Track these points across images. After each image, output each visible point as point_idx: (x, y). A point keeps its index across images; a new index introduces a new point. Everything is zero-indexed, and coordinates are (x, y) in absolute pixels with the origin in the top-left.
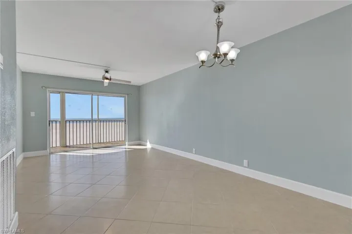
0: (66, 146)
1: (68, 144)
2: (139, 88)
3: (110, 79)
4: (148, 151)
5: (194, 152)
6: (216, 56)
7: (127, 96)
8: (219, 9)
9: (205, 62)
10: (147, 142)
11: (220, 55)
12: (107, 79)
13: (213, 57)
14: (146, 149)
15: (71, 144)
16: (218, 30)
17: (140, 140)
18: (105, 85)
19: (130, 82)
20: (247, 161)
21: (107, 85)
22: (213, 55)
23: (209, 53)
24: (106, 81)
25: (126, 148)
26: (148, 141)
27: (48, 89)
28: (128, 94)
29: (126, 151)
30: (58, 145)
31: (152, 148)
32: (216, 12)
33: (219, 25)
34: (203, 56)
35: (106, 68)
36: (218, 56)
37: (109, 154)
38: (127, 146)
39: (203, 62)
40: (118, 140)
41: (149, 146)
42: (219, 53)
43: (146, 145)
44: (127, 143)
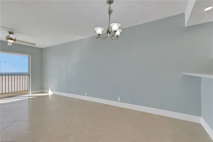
3: (15, 40)
4: (50, 97)
5: (86, 95)
6: (108, 32)
7: (30, 55)
8: (110, 2)
9: (100, 35)
10: (49, 90)
11: (111, 31)
12: (11, 39)
13: (106, 32)
14: (48, 96)
16: (110, 16)
17: (42, 89)
18: (8, 45)
19: (35, 44)
20: (120, 98)
21: (11, 45)
22: (107, 31)
23: (103, 29)
24: (11, 41)
25: (29, 96)
28: (31, 54)
29: (29, 98)
31: (53, 95)
32: (108, 3)
33: (110, 12)
34: (99, 31)
35: (10, 30)
36: (110, 32)
37: (12, 103)
38: (30, 95)
39: (99, 35)
40: (21, 90)
41: (50, 93)
42: (110, 30)
43: (48, 93)
44: (30, 92)
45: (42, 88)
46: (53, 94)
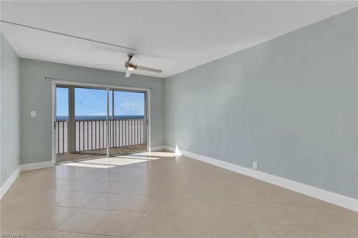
0: (76, 153)
1: (77, 150)
2: (163, 81)
3: (136, 67)
4: (177, 158)
10: (175, 148)
12: (132, 66)
14: (174, 157)
15: (82, 149)
18: (126, 76)
21: (129, 75)
24: (131, 69)
25: (148, 156)
26: (177, 147)
27: (53, 82)
28: (151, 89)
30: (66, 151)
35: (131, 51)
38: (150, 153)
40: (136, 144)
41: (178, 153)
43: (174, 152)
44: (149, 148)
45: (164, 144)
46: (182, 155)
